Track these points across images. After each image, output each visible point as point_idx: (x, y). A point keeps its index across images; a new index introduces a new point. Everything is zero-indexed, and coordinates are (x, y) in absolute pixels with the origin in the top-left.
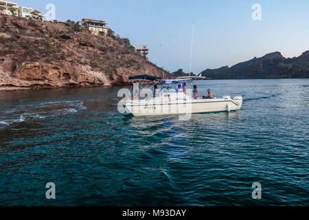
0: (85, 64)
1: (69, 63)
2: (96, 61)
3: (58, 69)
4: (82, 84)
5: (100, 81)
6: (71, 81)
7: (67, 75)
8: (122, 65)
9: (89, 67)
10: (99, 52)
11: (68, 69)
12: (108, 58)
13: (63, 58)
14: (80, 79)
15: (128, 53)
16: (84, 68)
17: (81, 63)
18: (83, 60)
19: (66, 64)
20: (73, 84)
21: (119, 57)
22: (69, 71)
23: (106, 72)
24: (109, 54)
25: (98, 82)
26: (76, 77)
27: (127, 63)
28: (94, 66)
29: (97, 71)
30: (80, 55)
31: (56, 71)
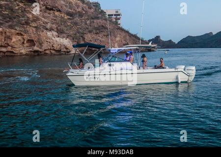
0: (51, 30)
1: (34, 29)
2: (62, 27)
3: (22, 35)
4: (47, 52)
5: (67, 49)
6: (36, 48)
7: (31, 42)
8: (90, 32)
9: (55, 33)
10: (66, 17)
11: (33, 35)
12: (76, 24)
13: (27, 23)
14: (45, 46)
15: (98, 18)
16: (49, 34)
17: (47, 29)
18: (48, 26)
19: (31, 30)
20: (37, 51)
21: (88, 22)
22: (34, 37)
23: (73, 39)
24: (77, 19)
25: (65, 50)
26: (41, 44)
27: (96, 29)
28: (60, 32)
29: (63, 37)
30: (46, 20)
31: (20, 37)
